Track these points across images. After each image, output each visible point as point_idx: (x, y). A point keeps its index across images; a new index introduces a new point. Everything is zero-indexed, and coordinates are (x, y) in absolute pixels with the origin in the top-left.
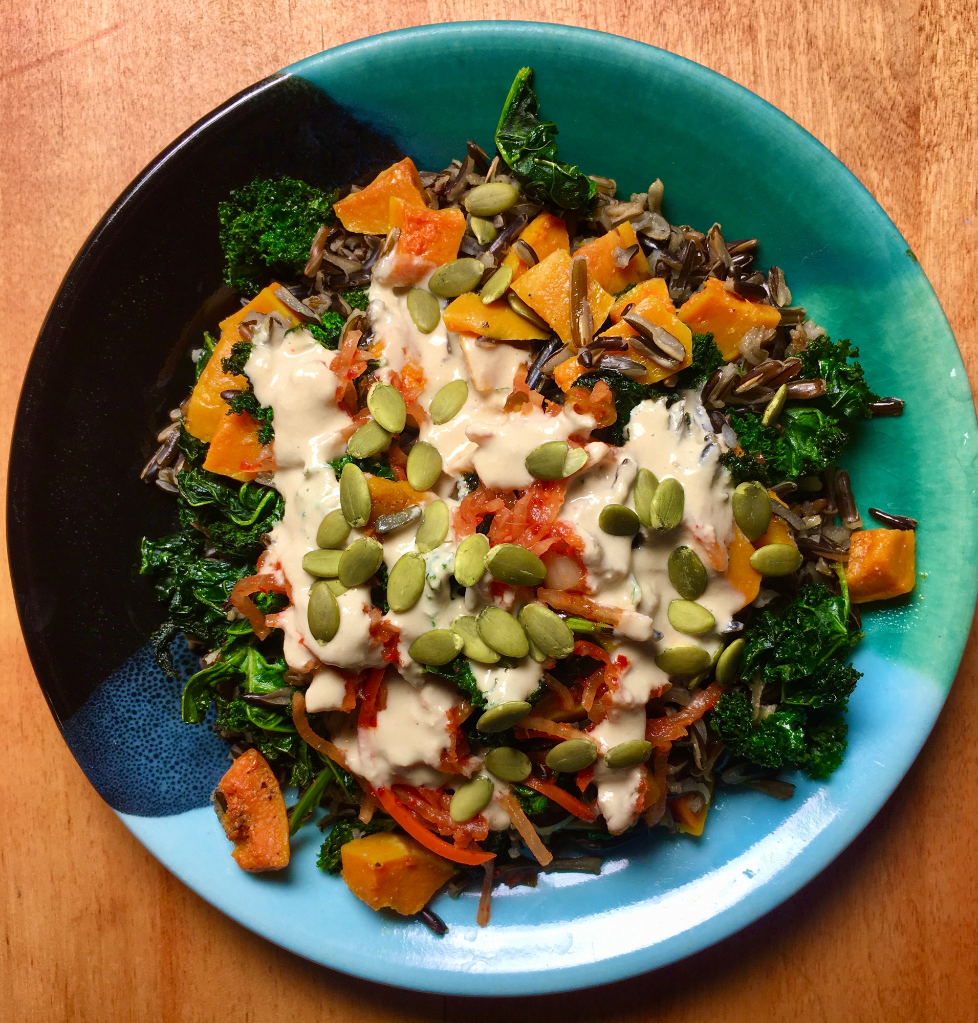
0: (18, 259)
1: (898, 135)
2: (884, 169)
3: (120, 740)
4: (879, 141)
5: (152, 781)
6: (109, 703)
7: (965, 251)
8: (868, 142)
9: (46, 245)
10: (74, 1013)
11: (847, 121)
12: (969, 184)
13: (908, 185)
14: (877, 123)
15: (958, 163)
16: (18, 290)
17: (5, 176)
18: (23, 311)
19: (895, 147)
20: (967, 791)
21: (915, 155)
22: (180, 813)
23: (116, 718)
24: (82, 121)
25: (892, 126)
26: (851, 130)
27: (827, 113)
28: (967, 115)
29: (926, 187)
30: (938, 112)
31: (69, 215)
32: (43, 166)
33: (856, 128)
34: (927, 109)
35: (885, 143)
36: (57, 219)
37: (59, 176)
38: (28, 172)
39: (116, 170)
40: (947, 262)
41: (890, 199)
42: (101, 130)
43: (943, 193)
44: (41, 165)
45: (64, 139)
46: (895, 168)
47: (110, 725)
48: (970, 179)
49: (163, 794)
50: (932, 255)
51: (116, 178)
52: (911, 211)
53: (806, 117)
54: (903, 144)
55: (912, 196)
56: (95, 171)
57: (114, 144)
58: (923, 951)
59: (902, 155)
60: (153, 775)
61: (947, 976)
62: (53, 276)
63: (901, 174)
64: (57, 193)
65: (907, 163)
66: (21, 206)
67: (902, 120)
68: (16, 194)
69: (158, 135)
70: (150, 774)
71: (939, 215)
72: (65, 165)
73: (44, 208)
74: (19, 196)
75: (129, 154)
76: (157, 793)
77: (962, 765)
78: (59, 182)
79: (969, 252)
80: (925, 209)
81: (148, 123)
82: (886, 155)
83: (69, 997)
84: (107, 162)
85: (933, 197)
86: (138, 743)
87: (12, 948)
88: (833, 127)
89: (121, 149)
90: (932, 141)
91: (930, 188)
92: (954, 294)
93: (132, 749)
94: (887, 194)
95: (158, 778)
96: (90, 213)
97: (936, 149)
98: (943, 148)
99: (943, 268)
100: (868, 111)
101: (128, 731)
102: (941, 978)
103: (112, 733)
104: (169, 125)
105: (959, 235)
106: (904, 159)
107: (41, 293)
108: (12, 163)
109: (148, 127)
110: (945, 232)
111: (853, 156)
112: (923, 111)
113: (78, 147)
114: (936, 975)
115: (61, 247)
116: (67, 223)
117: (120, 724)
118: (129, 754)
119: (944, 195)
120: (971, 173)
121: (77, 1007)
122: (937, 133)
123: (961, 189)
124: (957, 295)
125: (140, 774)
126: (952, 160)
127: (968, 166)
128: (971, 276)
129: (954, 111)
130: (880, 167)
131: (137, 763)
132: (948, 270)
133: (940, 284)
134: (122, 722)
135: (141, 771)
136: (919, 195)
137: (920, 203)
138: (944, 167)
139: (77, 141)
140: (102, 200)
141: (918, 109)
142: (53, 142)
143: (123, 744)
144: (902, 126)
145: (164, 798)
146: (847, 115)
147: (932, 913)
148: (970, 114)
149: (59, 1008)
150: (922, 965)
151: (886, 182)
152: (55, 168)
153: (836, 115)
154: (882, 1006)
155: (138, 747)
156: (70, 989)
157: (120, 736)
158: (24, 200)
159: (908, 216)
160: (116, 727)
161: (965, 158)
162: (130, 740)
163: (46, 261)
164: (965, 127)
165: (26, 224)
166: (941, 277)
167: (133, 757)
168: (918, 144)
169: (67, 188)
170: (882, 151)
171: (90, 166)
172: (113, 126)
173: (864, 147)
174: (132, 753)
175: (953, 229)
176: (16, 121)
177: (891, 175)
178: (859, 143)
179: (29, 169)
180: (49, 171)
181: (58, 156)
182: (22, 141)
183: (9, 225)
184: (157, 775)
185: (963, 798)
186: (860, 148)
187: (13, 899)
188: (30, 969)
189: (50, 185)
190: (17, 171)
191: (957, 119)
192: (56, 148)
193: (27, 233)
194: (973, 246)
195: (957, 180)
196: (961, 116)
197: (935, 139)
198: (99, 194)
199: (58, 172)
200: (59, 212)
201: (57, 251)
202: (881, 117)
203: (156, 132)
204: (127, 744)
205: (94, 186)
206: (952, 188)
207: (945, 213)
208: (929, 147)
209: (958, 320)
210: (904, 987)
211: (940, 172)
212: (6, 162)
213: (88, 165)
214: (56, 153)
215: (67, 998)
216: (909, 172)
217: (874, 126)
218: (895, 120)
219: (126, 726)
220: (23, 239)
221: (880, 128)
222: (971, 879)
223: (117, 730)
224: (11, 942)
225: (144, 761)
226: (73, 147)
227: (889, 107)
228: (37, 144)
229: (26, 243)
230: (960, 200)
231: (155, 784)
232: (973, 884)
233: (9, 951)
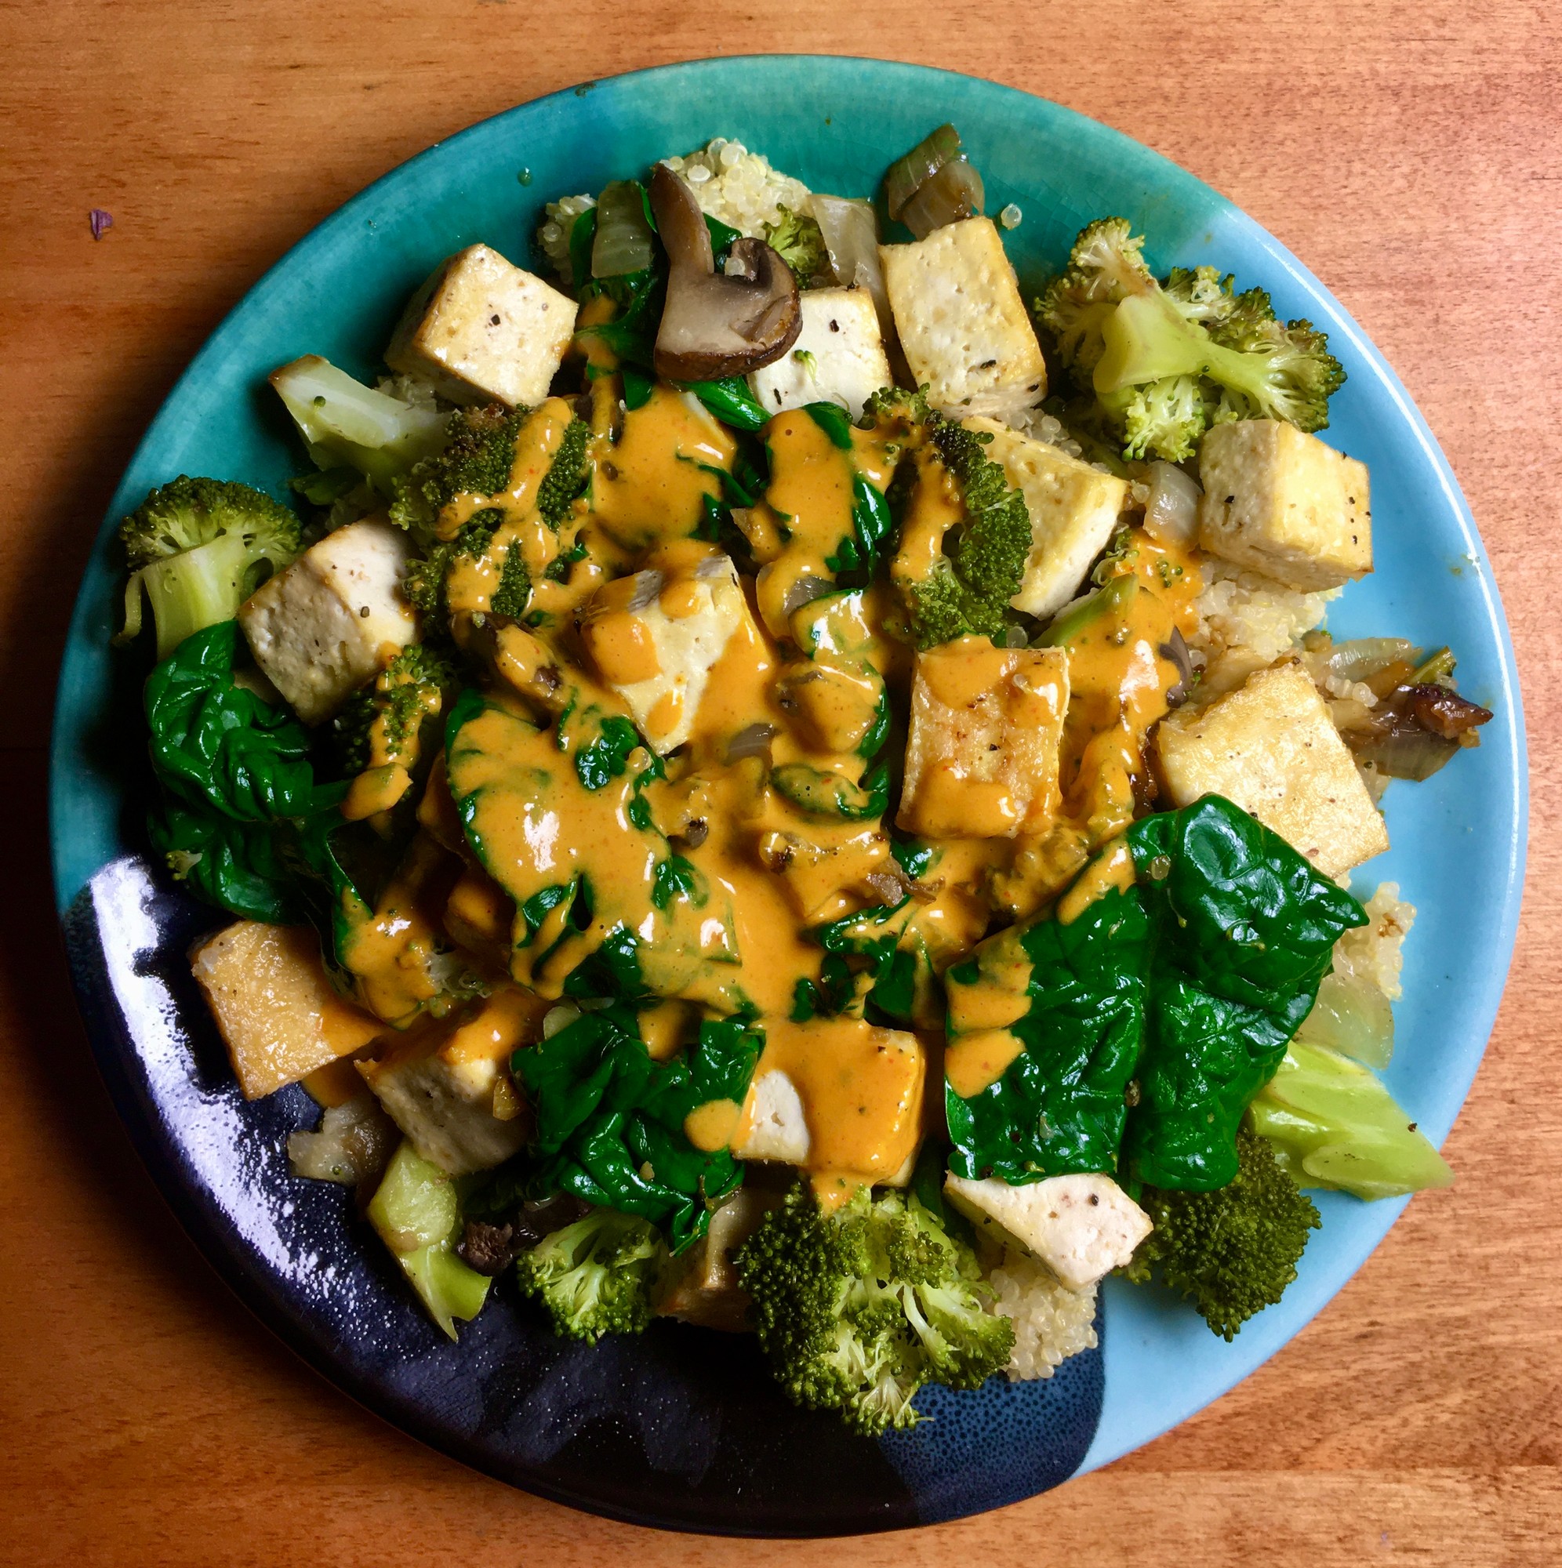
0: (1347, 107)
1: (1514, 1434)
2: (1465, 1414)
3: (969, 1438)
4: (1506, 1406)
5: (1044, 1407)
6: (909, 1438)
7: (1341, 1534)
8: (1505, 1389)
9: (1366, 151)
10: (182, 168)
11: (1536, 1358)
12: (1440, 1538)
13: (1439, 1449)
14: (1533, 1402)
15: (1471, 1522)
16: (1299, 107)
17: (1471, 91)
18: (1267, 113)
19: (1497, 1429)
20: (525, 1546)
21: (1483, 1459)
22: (1103, 1378)
23: (935, 1434)
24: (1551, 209)
25: (1528, 1424)
26: (1523, 1364)
27: (1549, 1328)
28: (1540, 1535)
29: (1438, 1476)
30: (1546, 1492)
31: (1411, 186)
32: (1484, 149)
33: (1525, 1372)
34: (1550, 1476)
35: (1503, 1414)
36: (1406, 169)
37: (1471, 173)
38: (1476, 125)
39: (1477, 259)
40: (1326, 1509)
41: (1420, 1423)
42: (1538, 238)
43: (1427, 1500)
44: (1487, 145)
45: (1526, 180)
46: (1465, 1430)
47: (942, 1447)
48: (1447, 1541)
49: (1068, 1396)
50: (1336, 1486)
51: (1466, 259)
52: (1402, 1454)
53: (1543, 1298)
54: (1501, 1440)
55: (1425, 1455)
56: (1475, 227)
57: (1517, 257)
58: (279, 1482)
59: (1485, 1439)
60: (1036, 1403)
61: (239, 1518)
62: (1319, 161)
63: (1457, 1439)
64: (1444, 168)
65: (1472, 1447)
66: (1427, 114)
67: (1535, 1439)
68: (1444, 106)
69: (1529, 324)
70: (1033, 1406)
71: (1396, 1495)
72: (1486, 185)
73: (1421, 149)
74: (1441, 110)
75: (1502, 279)
76: (1062, 1404)
77: (564, 1539)
78: (1461, 173)
79: (1340, 1540)
80: (1404, 1475)
81: (1547, 310)
82: (1485, 1417)
83: (208, 161)
84: (1490, 247)
85: (1422, 1486)
86: (980, 1411)
87: (282, 74)
88: (1525, 1337)
89: (1509, 268)
90: (1504, 1483)
91: (1436, 1482)
92: (1277, 1519)
93: (987, 1423)
94: (1427, 1419)
95: (1042, 1397)
96: (1412, 218)
97: (1492, 1490)
98: (1493, 1499)
99: (1317, 1503)
100: (1550, 1389)
101: (958, 1421)
102: (237, 1510)
103: (956, 1446)
104: (1543, 340)
105: (1365, 1525)
106: (1477, 1443)
107: (1294, 141)
108: (1490, 100)
109: (1542, 309)
110: (1370, 1504)
111: (1483, 1368)
112: (1548, 1469)
113: (1514, 201)
114: (241, 1503)
115: (1363, 174)
116: (1400, 183)
117: (946, 1431)
118: (995, 1430)
119: (1423, 1503)
120: (1457, 1542)
121: (192, 173)
122: (1516, 1491)
123: (1433, 1527)
124: (1277, 1524)
125: (1029, 1423)
126: (1475, 1514)
127: (1466, 1537)
128: (1305, 1545)
129: (1547, 1515)
130: (1467, 1408)
131: (1010, 1422)
132: (1313, 1510)
133: (1293, 1499)
134: (943, 1426)
135: (1025, 1419)
136: (1426, 1465)
137: (1414, 1467)
138: (1466, 1502)
139: (1522, 200)
140: (1432, 238)
141: (1551, 1464)
142: (1521, 165)
143: (976, 1435)
144: (1527, 1439)
145: (1074, 1396)
146: (1545, 1358)
147: (337, 1494)
148: (1542, 1540)
149: (189, 145)
150: (255, 1480)
151: (1445, 1417)
152: (1482, 166)
153: (1545, 1341)
154: (192, 1419)
155: (986, 1414)
156: (219, 162)
157: (963, 1436)
158: (1434, 118)
159: (1395, 1450)
160: (948, 1437)
161: (1478, 1533)
162: (974, 1422)
163: (1343, 150)
164: (1523, 1532)
165: (1398, 121)
166: (1304, 1500)
167: (1000, 1425)
168: (1500, 1463)
169: (1453, 185)
170: (1490, 1410)
171: (1484, 220)
172: (1543, 255)
173: (1498, 1384)
174: (993, 1425)
175: (1374, 1516)
176: (1554, 109)
177: (1456, 1425)
178: (1504, 1377)
179: (1483, 127)
180: (1477, 157)
181: (1499, 172)
182: (1522, 118)
183: (1397, 94)
184: (1036, 1396)
185: (514, 1540)
186: (1496, 1378)
187: (362, 77)
188: (251, 101)
189: (1457, 159)
190: (1478, 109)
191: (1537, 1520)
192: (1511, 169)
193: (1386, 122)
194: (1349, 1546)
195: (1445, 1522)
196: (1541, 1526)
197: (1507, 1488)
198: (1442, 233)
199: (1474, 170)
200: (1416, 171)
201: (1357, 167)
202: (1542, 1408)
203: (1534, 320)
204: (978, 1429)
205: (1454, 226)
206: (1436, 1514)
207: (1397, 1504)
208: (1496, 1479)
209: (1239, 1527)
210: (222, 1454)
211: (1458, 1496)
212: (1493, 92)
213: (1485, 217)
214: (1505, 169)
215: (205, 157)
216: (1461, 1449)
217: (1527, 1398)
218: (1537, 1428)
219: (951, 1423)
220: (1376, 115)
221: (1525, 1406)
222: (389, 1554)
223: (953, 1439)
224: (293, 71)
225: (1009, 1411)
226: (1514, 195)
227: (1555, 1420)
228: (1518, 140)
229: (1369, 120)
230: (1416, 1526)
231: (1050, 1403)
232: (383, 1557)
233: (278, 68)
